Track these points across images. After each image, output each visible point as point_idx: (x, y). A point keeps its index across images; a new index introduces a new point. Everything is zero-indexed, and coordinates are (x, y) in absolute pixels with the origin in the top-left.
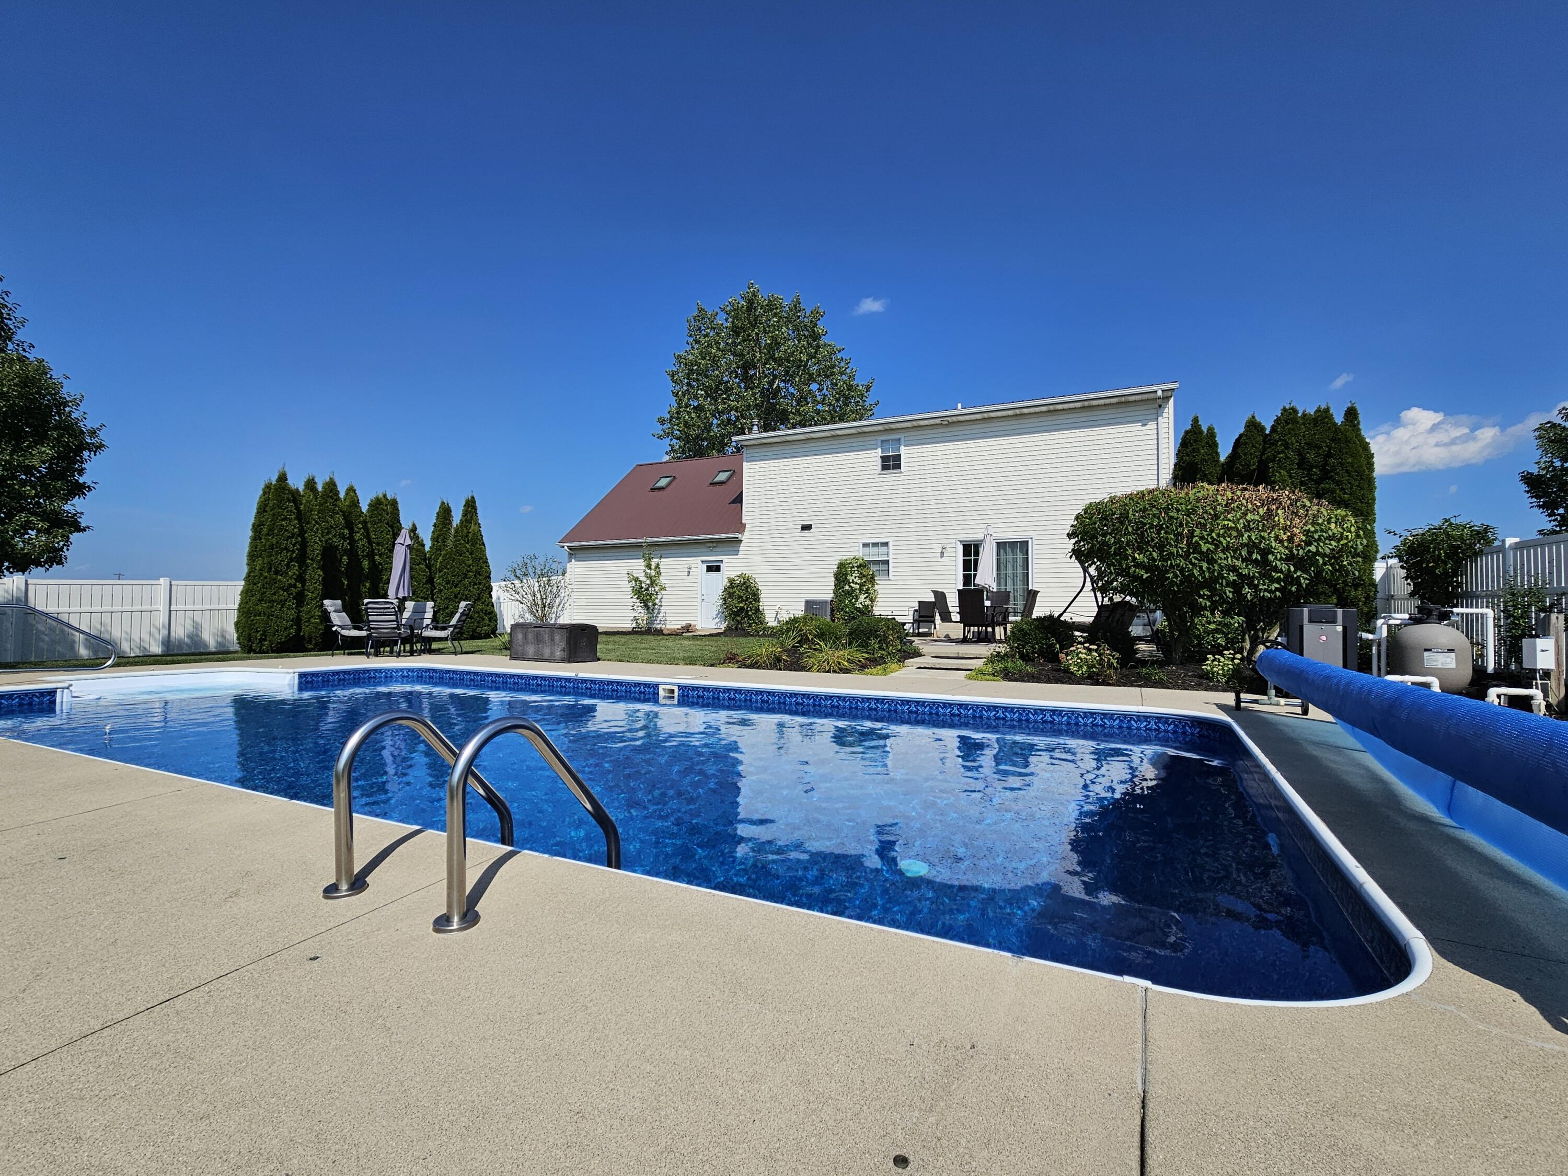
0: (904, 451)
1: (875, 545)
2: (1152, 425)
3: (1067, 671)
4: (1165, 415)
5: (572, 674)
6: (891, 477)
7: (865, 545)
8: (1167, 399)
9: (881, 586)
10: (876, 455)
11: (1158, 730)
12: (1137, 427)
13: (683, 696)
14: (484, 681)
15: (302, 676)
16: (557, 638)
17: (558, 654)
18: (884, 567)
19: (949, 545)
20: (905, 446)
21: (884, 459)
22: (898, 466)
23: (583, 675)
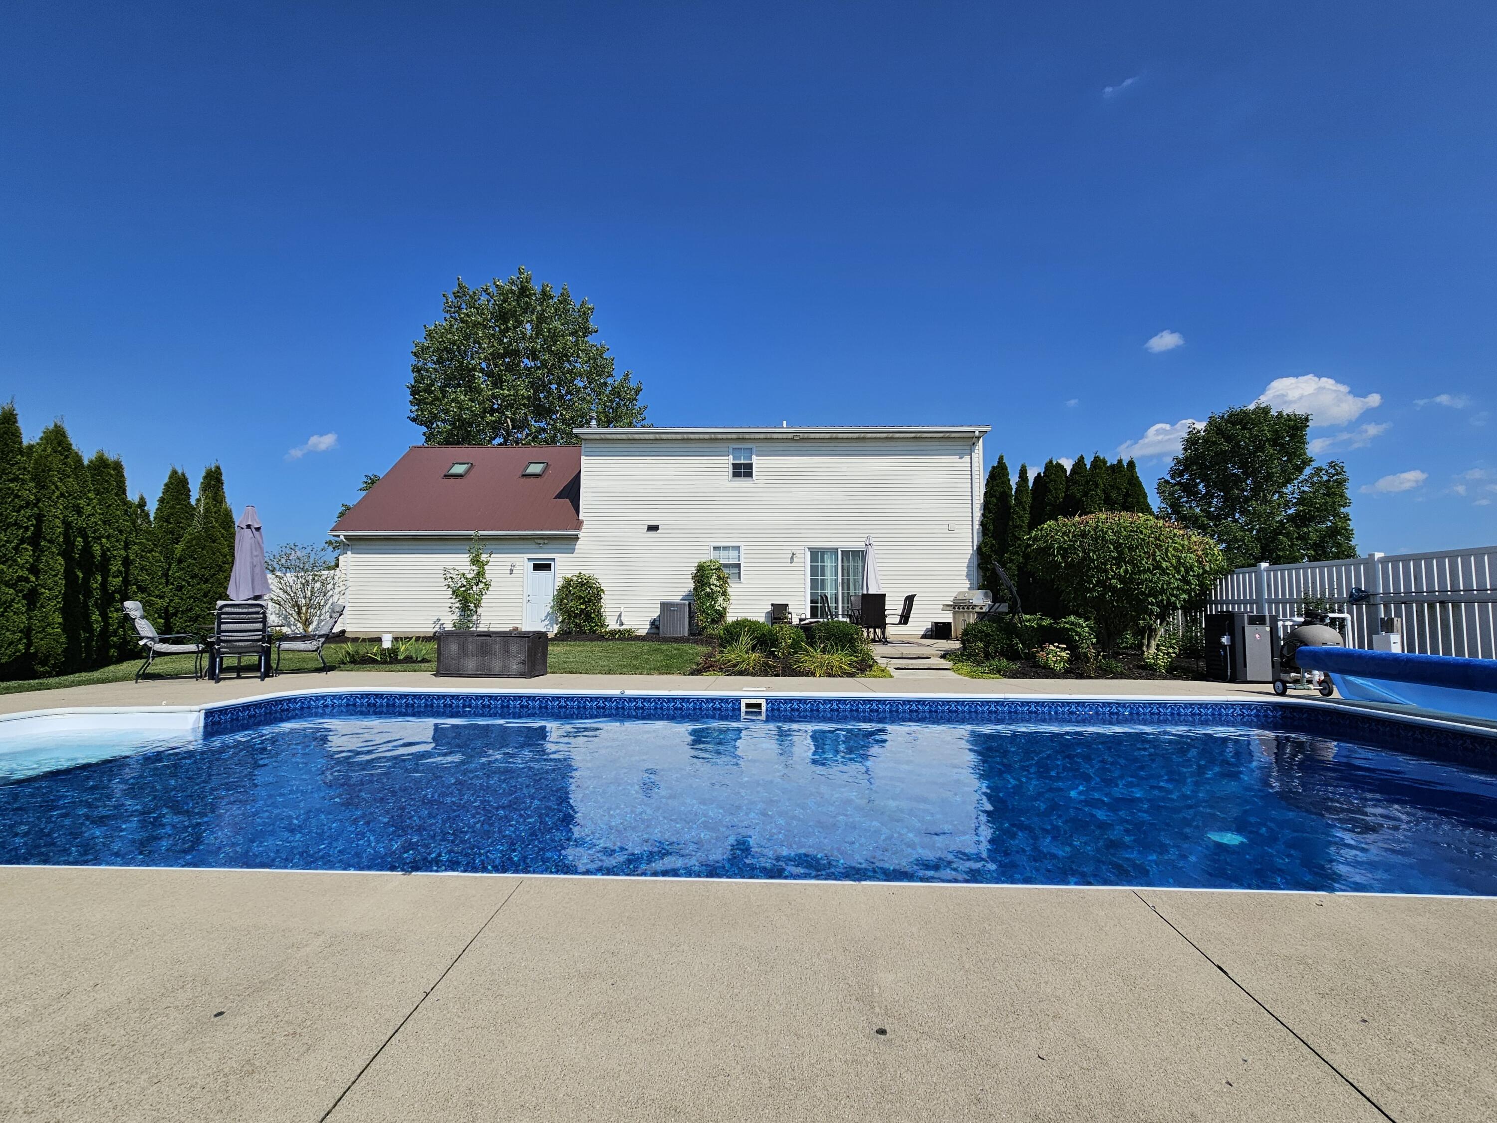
0: (755, 460)
1: (726, 548)
2: (967, 459)
3: (1046, 667)
4: (976, 451)
5: (616, 692)
6: (742, 483)
7: (715, 548)
8: (979, 438)
9: (733, 589)
10: (726, 462)
11: (1243, 715)
12: (956, 459)
13: (773, 710)
14: (470, 706)
15: (209, 713)
16: (514, 648)
17: (514, 667)
18: (736, 571)
19: (798, 552)
20: (757, 455)
21: (735, 466)
22: (750, 475)
23: (630, 692)
